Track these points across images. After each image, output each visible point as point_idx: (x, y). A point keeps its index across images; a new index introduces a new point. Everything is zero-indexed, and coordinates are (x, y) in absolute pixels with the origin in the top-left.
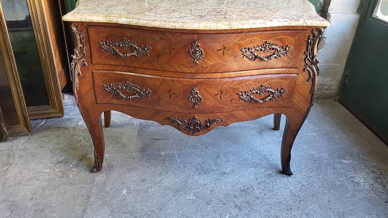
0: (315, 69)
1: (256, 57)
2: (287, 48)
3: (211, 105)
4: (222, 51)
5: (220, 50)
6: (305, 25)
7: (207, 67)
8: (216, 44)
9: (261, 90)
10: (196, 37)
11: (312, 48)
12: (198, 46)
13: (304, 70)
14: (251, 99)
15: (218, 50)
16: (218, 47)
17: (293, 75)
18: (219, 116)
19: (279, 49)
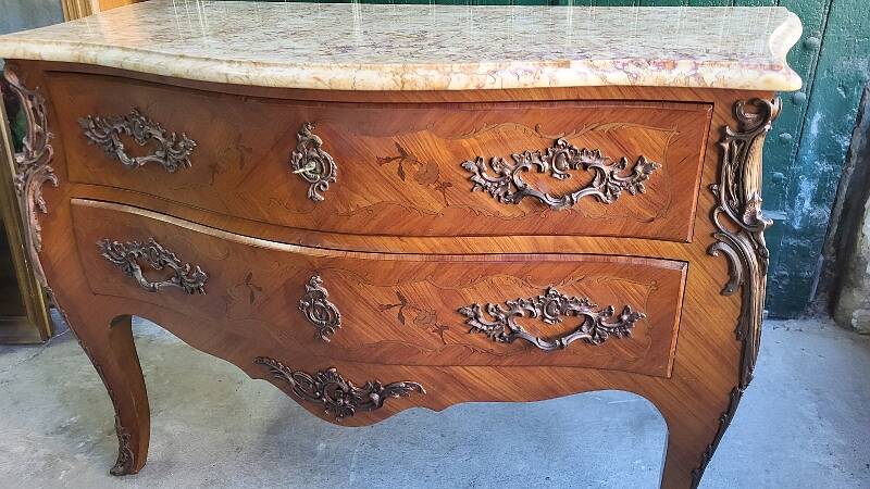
0: (749, 250)
1: (520, 192)
2: (640, 169)
3: (375, 339)
4: (395, 164)
5: (388, 160)
6: (693, 83)
7: (349, 215)
8: (371, 141)
9: (547, 307)
10: (304, 112)
11: (737, 173)
12: (314, 144)
13: (709, 252)
14: (512, 332)
15: (381, 161)
16: (378, 148)
17: (666, 264)
18: (406, 374)
19: (607, 170)
